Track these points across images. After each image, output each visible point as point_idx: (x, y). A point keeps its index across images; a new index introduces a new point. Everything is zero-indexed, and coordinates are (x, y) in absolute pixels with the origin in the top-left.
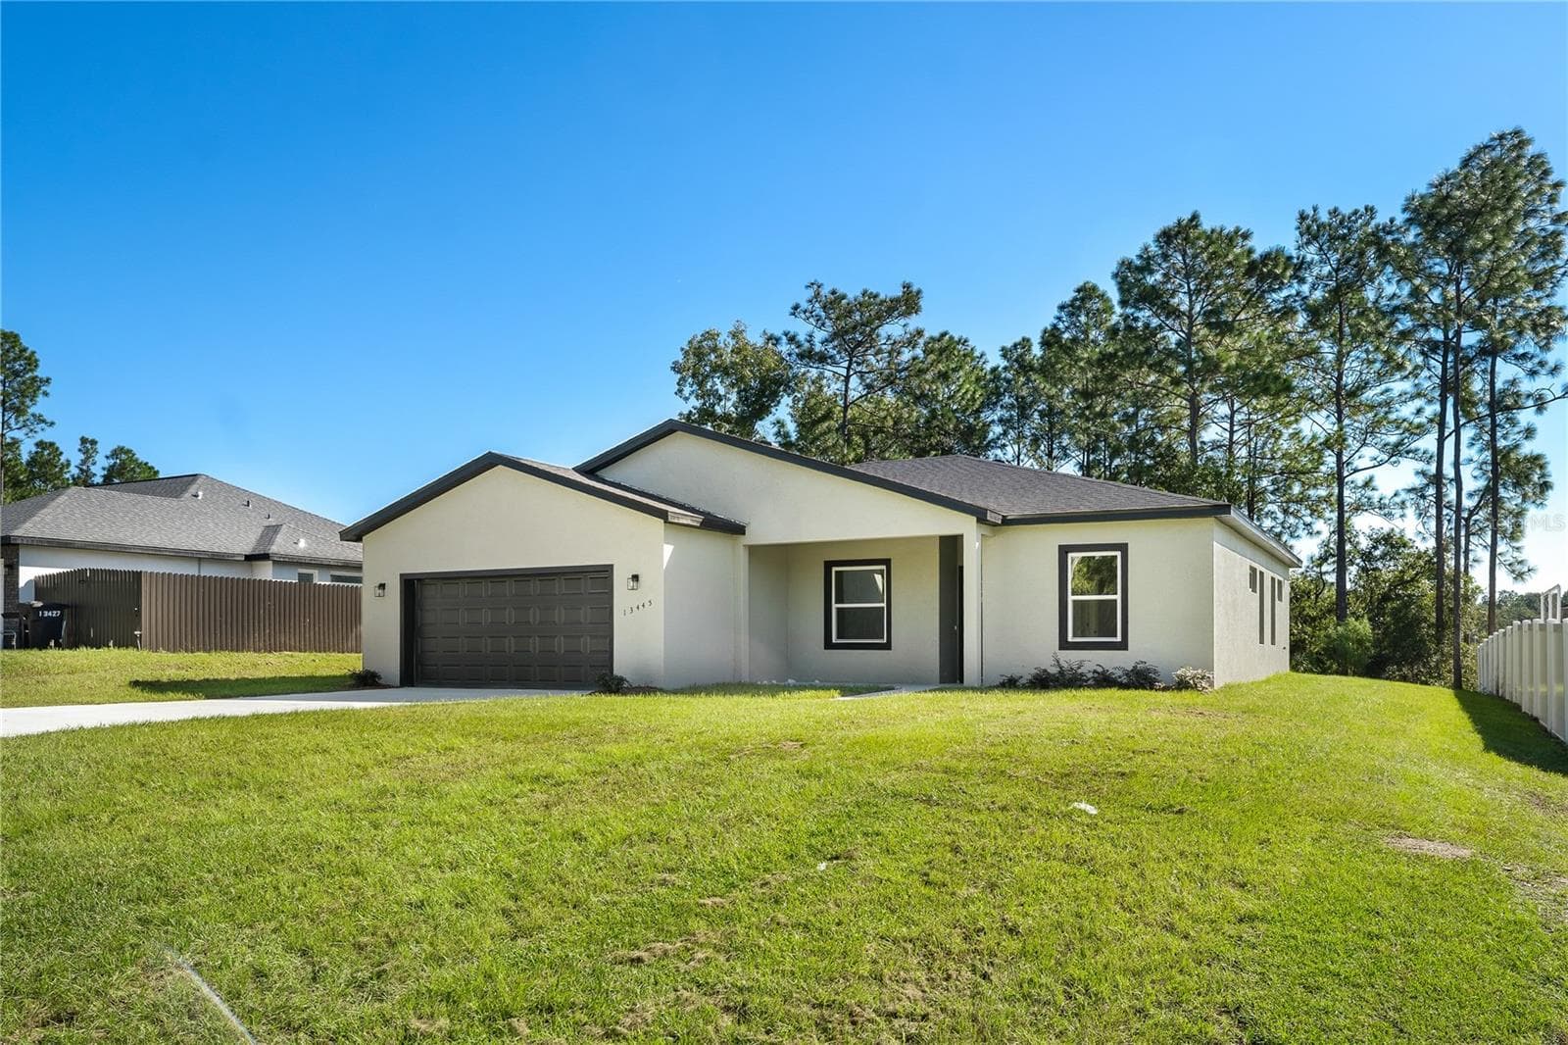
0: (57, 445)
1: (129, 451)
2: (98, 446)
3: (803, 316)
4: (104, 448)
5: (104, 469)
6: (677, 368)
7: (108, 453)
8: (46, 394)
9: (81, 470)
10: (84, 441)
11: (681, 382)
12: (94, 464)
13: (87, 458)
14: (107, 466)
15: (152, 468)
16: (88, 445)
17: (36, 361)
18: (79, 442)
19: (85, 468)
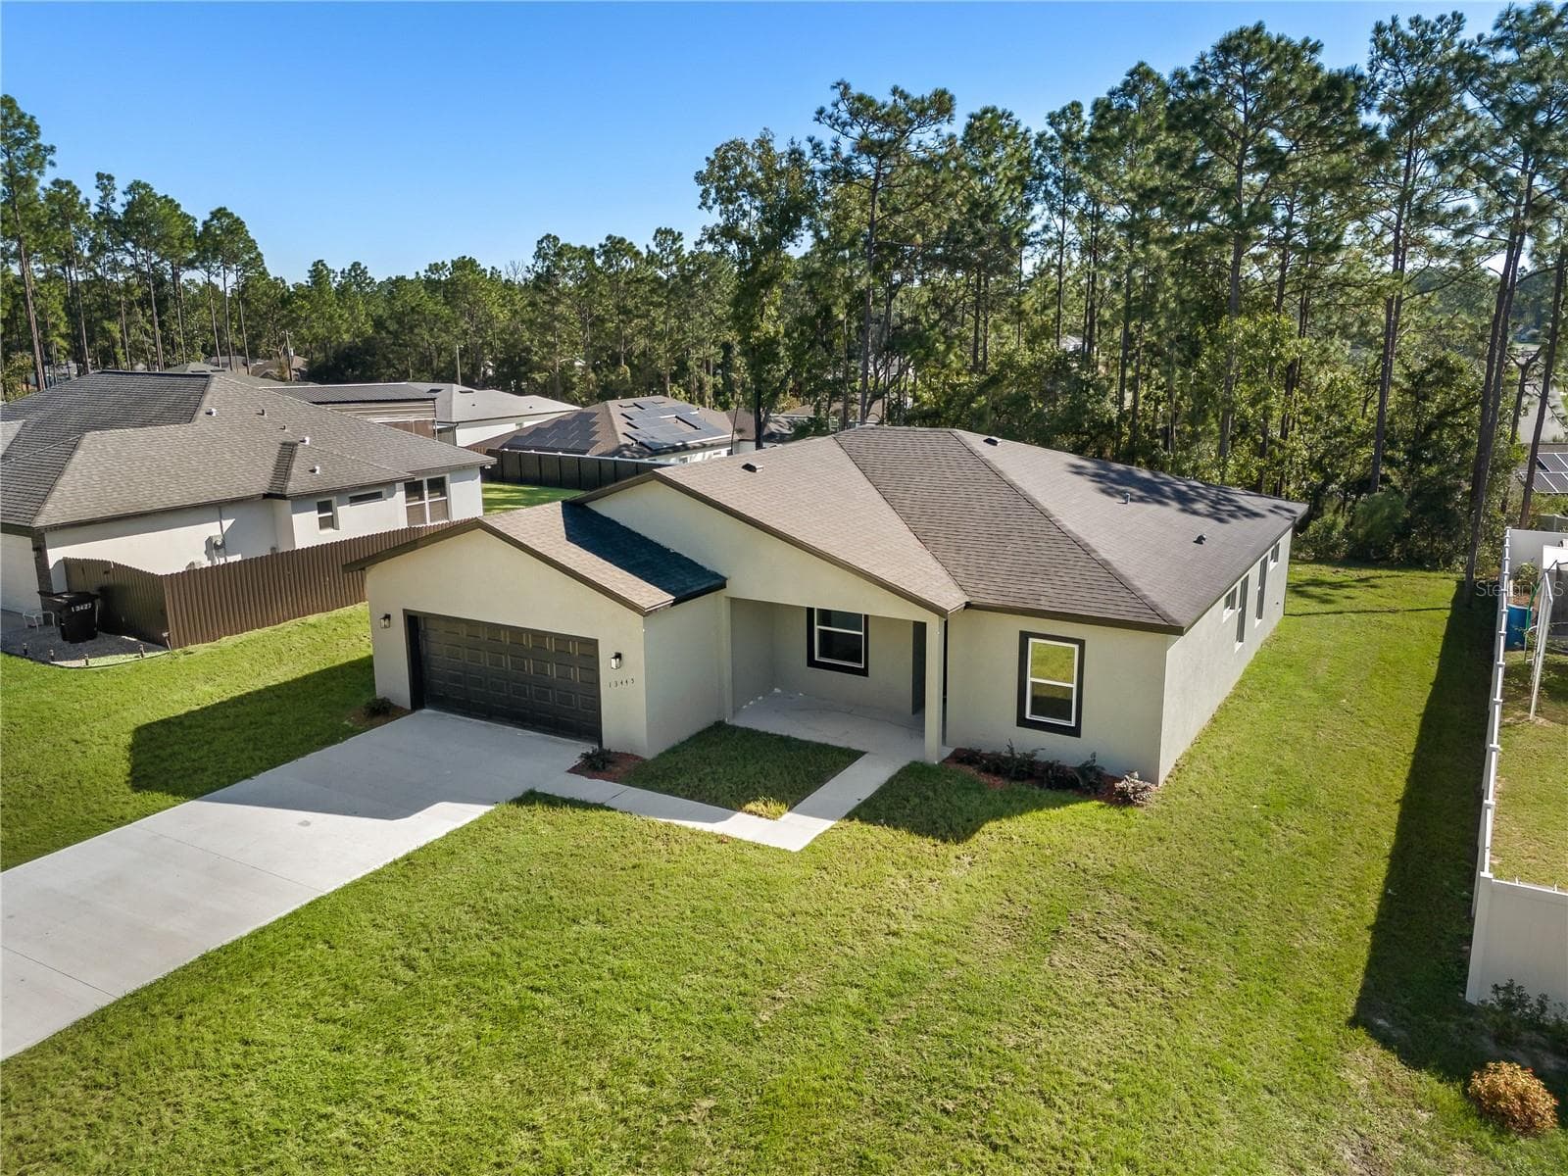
0: (74, 183)
1: (146, 186)
2: (116, 182)
3: (828, 122)
4: (121, 184)
5: (123, 205)
6: (700, 178)
7: (125, 189)
8: (52, 164)
9: (101, 208)
10: (100, 176)
11: (705, 193)
12: (113, 200)
13: (107, 195)
14: (125, 202)
15: (172, 201)
16: (104, 181)
17: (37, 127)
18: (95, 179)
19: (104, 205)
